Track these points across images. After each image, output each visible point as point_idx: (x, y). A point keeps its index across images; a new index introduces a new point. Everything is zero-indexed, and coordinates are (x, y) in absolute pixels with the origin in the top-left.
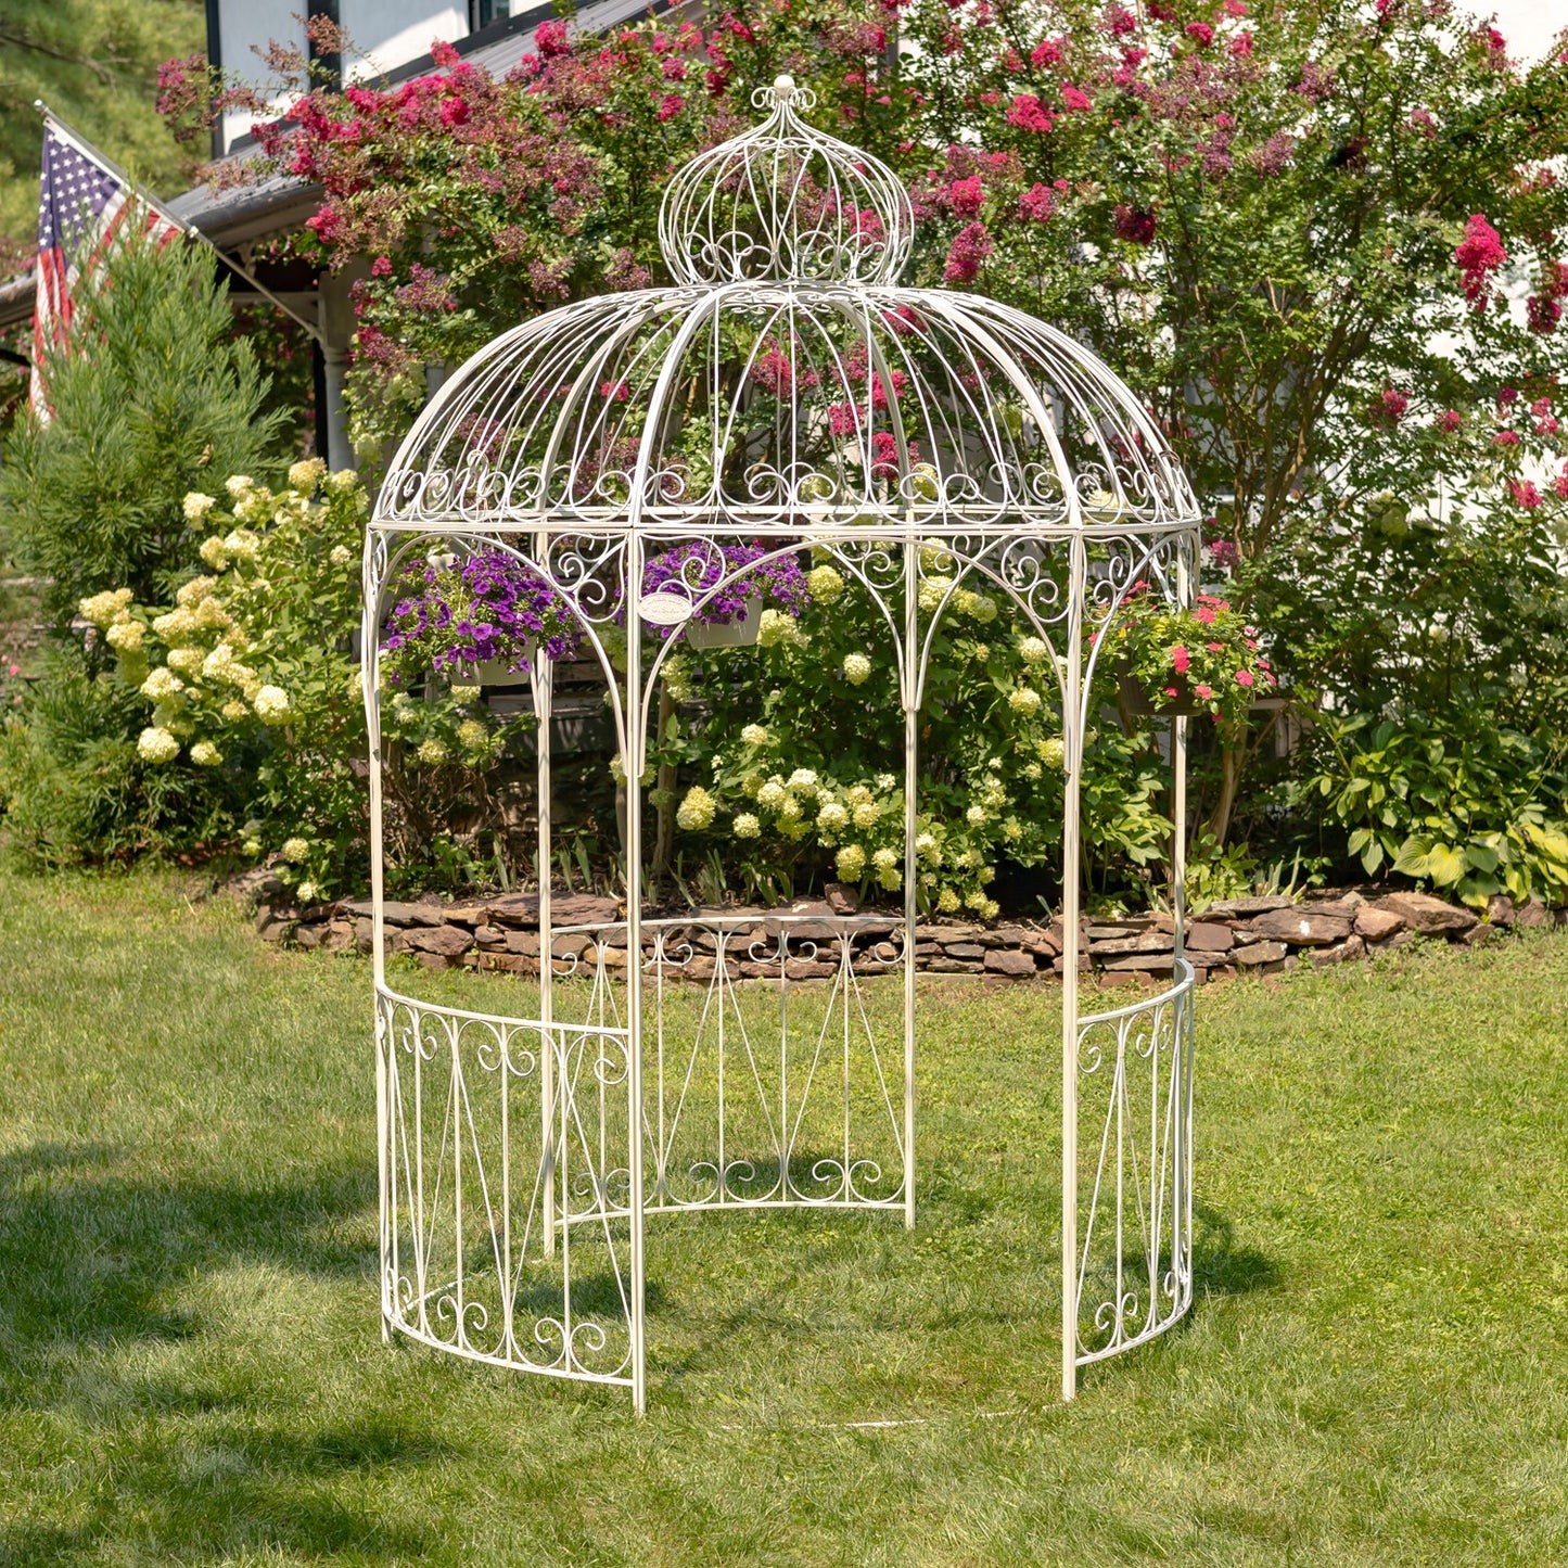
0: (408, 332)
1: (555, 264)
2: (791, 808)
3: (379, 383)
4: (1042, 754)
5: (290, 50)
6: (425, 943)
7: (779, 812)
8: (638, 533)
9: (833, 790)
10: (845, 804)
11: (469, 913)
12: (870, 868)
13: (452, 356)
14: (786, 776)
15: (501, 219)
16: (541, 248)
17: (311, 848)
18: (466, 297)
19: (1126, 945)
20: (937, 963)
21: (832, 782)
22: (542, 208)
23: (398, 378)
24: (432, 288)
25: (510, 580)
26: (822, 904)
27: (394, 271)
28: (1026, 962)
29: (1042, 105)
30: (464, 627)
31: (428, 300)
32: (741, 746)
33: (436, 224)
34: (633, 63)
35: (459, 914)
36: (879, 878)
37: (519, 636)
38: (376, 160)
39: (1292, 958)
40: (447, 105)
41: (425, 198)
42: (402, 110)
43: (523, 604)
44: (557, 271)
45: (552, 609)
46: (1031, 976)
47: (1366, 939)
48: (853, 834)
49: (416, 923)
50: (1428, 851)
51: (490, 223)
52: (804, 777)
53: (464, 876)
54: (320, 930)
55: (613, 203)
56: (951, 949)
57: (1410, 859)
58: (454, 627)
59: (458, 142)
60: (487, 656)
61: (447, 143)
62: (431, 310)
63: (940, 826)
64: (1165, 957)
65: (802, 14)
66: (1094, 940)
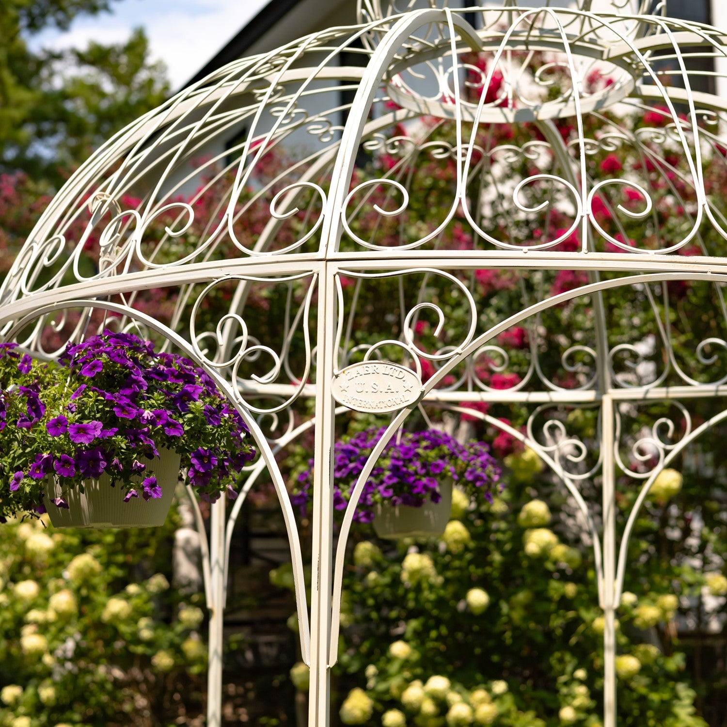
7: (419, 711)
9: (459, 693)
10: (469, 704)
21: (459, 687)
32: (390, 660)
37: (145, 442)
43: (157, 398)
45: (199, 405)
63: (540, 722)
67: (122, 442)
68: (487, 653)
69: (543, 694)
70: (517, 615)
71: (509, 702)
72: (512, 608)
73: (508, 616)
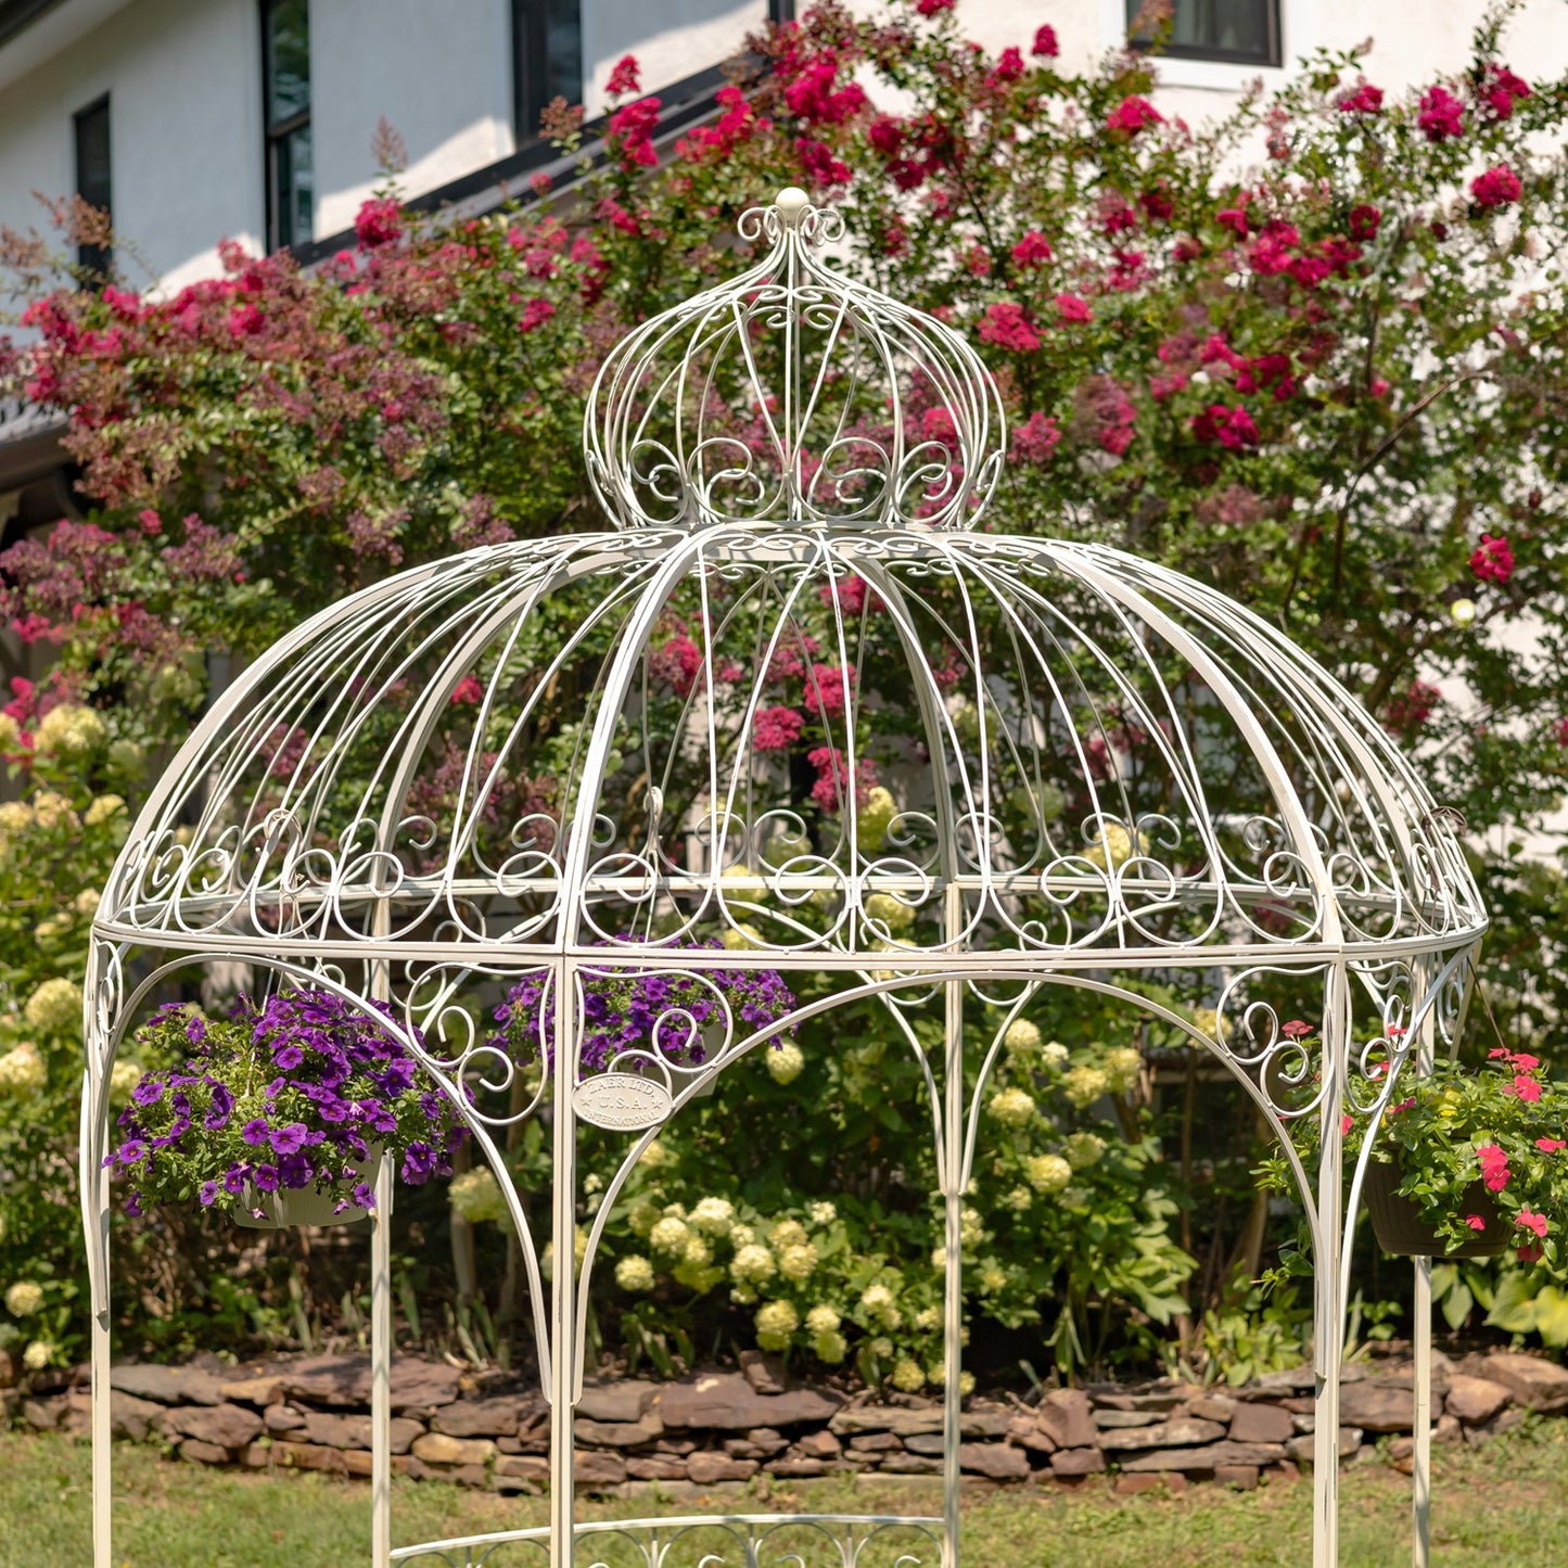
0: (181, 612)
1: (382, 517)
2: (696, 1251)
3: (146, 675)
4: (1032, 1176)
5: (29, 239)
6: (197, 1429)
7: (680, 1258)
8: (572, 964)
9: (750, 1223)
10: (769, 1245)
11: (257, 1387)
12: (803, 1330)
13: (241, 642)
14: (690, 1206)
15: (309, 459)
16: (364, 496)
17: (46, 1294)
18: (258, 564)
19: (1151, 1437)
20: (895, 1461)
21: (750, 1213)
22: (364, 446)
23: (168, 670)
24: (214, 548)
25: (339, 1041)
26: (736, 1379)
27: (165, 529)
28: (1016, 1461)
29: (1026, 315)
30: (256, 1129)
31: (208, 564)
33: (222, 468)
34: (484, 256)
35: (244, 1389)
36: (815, 1345)
37: (354, 1144)
38: (144, 383)
39: (1367, 1448)
40: (238, 315)
41: (205, 431)
42: (177, 319)
43: (361, 1086)
44: (386, 526)
45: (412, 1095)
46: (1022, 1479)
47: (1464, 1422)
48: (778, 1286)
49: (185, 1401)
50: (1534, 1296)
51: (294, 464)
52: (714, 1209)
53: (250, 1324)
54: (55, 1405)
55: (461, 438)
56: (912, 1443)
57: (1510, 1307)
58: (237, 1129)
59: (251, 358)
60: (297, 1183)
61: (237, 360)
62: (213, 579)
63: (895, 1273)
64: (1201, 1453)
65: (711, 194)
66: (1103, 1429)
67: (330, 1149)
68: (803, 1148)
69: (901, 1221)
70: (855, 1085)
71: (840, 1239)
72: (843, 1073)
73: (839, 1085)
